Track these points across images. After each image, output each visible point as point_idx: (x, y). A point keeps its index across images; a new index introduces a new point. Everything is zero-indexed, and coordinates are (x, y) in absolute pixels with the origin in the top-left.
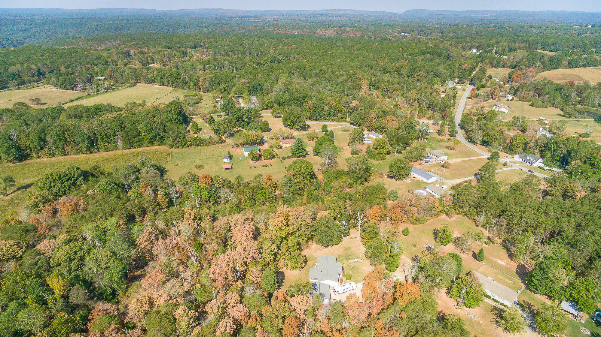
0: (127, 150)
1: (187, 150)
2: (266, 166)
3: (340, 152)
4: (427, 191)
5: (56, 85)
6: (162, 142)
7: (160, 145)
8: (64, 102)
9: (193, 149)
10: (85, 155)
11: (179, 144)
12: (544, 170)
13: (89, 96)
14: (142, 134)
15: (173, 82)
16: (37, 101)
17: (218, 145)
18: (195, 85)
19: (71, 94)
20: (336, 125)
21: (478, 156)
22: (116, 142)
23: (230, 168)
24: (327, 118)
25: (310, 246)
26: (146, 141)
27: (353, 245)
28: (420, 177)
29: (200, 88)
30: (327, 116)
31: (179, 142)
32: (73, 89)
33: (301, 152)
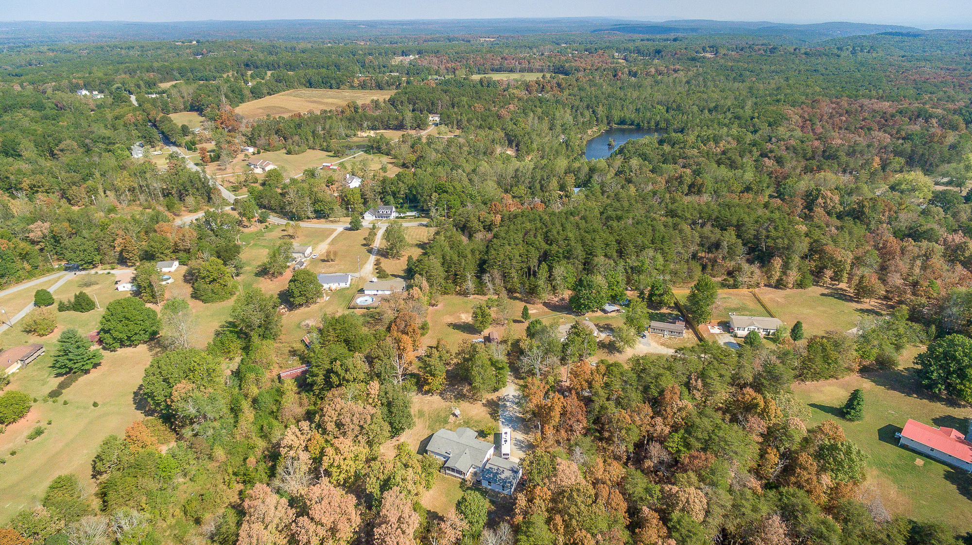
2: (39, 432)
21: (332, 232)
28: (332, 285)
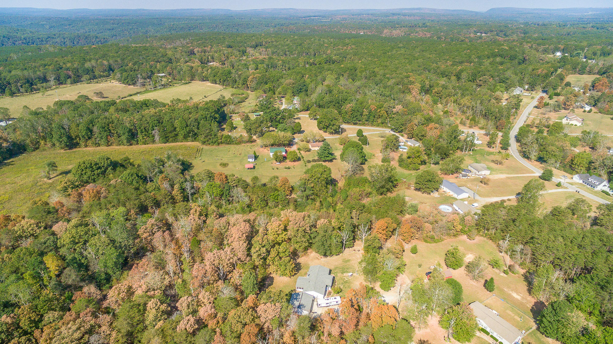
0: (163, 144)
1: (217, 147)
2: (289, 168)
3: (370, 158)
4: (453, 208)
5: (119, 80)
6: (195, 139)
7: (193, 141)
8: (123, 96)
9: (223, 147)
10: (126, 147)
11: (210, 141)
12: (609, 195)
13: (146, 91)
14: (178, 129)
15: (224, 81)
16: (99, 94)
17: (248, 144)
18: (244, 84)
19: (132, 89)
20: (374, 131)
21: (530, 173)
22: (153, 136)
23: (252, 168)
24: (366, 123)
25: (309, 254)
26: (181, 137)
27: (354, 258)
29: (248, 87)
30: (367, 121)
31: (210, 139)
32: (134, 84)
33: (327, 157)
